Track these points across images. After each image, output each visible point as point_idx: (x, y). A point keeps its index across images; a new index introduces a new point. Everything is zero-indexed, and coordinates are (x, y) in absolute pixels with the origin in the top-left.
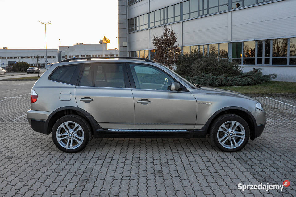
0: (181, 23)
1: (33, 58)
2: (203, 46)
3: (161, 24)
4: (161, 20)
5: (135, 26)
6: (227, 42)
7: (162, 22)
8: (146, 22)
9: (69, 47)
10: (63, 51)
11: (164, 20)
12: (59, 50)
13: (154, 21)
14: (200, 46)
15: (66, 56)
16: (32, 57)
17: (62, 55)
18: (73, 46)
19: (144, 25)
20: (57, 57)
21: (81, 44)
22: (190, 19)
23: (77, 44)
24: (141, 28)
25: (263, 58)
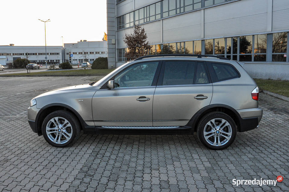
0: (161, 21)
1: (38, 54)
2: (179, 43)
3: (144, 22)
4: (144, 18)
5: (123, 24)
6: (200, 39)
7: (145, 19)
8: (132, 20)
9: (73, 44)
10: (67, 48)
11: (147, 18)
12: (63, 47)
13: (138, 19)
14: (178, 43)
15: (70, 52)
16: (36, 54)
17: (66, 52)
18: (77, 43)
19: (130, 23)
20: (61, 54)
21: (85, 41)
22: (169, 17)
23: (81, 41)
24: (128, 26)
25: (232, 55)
